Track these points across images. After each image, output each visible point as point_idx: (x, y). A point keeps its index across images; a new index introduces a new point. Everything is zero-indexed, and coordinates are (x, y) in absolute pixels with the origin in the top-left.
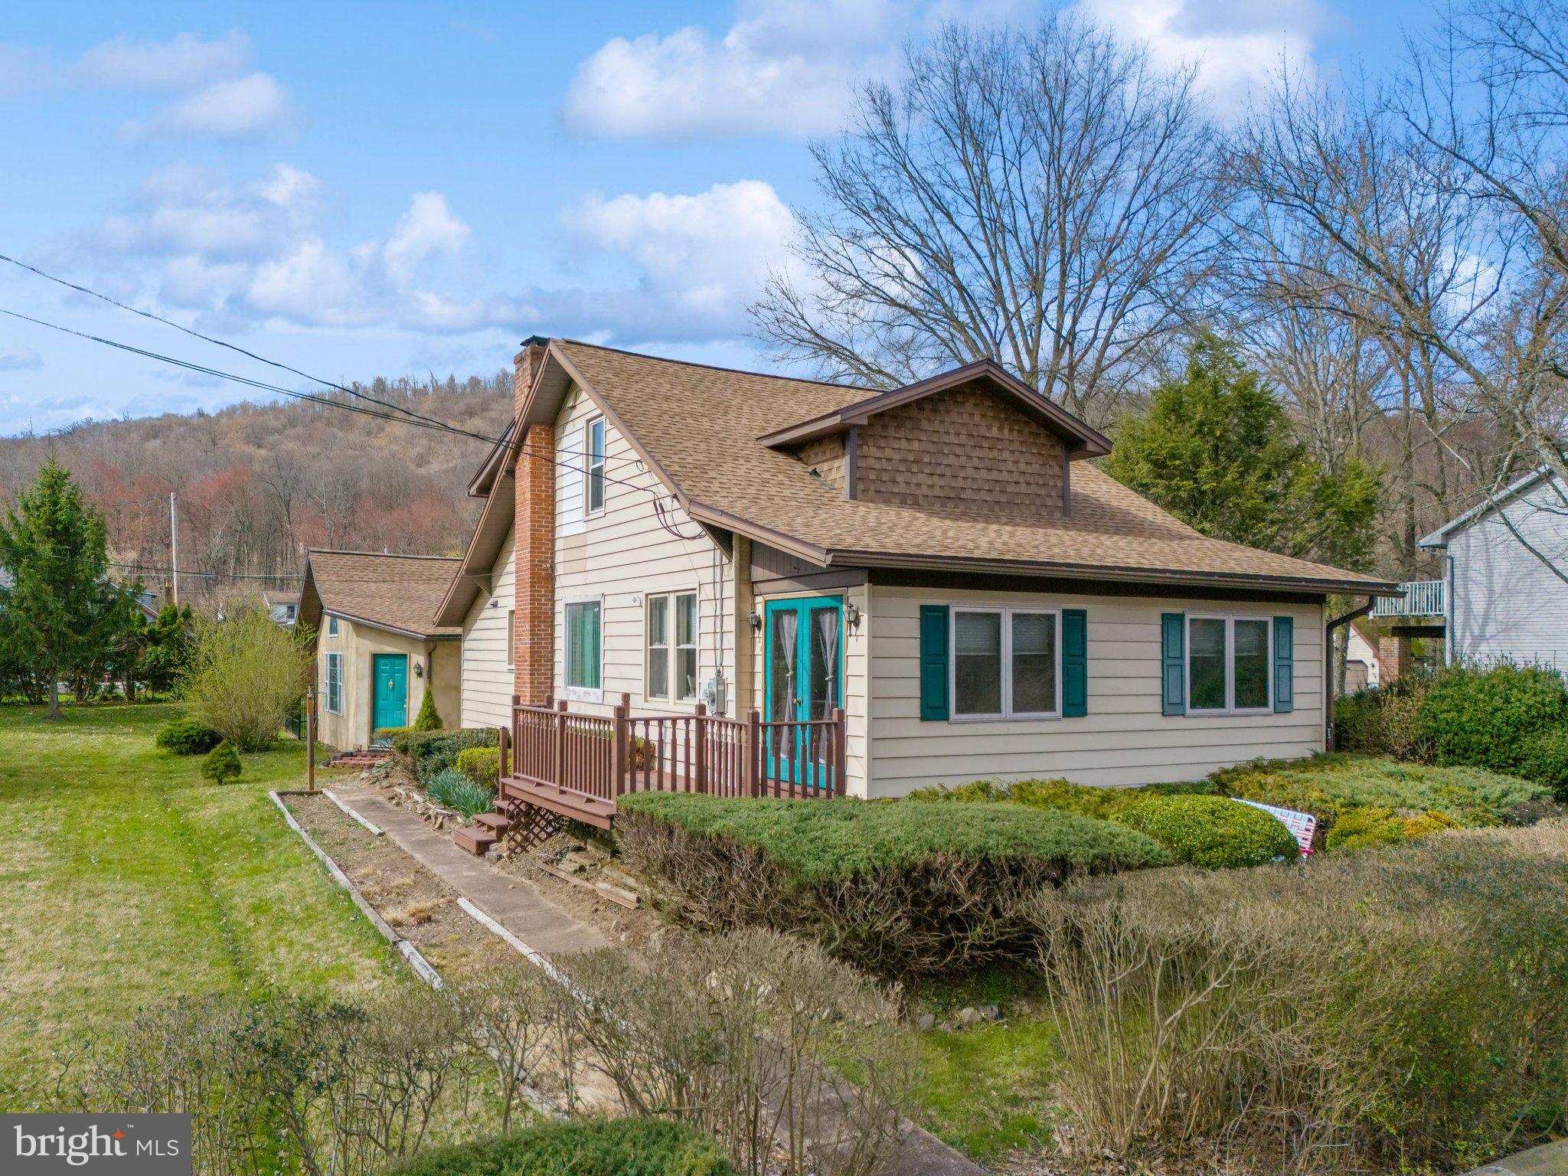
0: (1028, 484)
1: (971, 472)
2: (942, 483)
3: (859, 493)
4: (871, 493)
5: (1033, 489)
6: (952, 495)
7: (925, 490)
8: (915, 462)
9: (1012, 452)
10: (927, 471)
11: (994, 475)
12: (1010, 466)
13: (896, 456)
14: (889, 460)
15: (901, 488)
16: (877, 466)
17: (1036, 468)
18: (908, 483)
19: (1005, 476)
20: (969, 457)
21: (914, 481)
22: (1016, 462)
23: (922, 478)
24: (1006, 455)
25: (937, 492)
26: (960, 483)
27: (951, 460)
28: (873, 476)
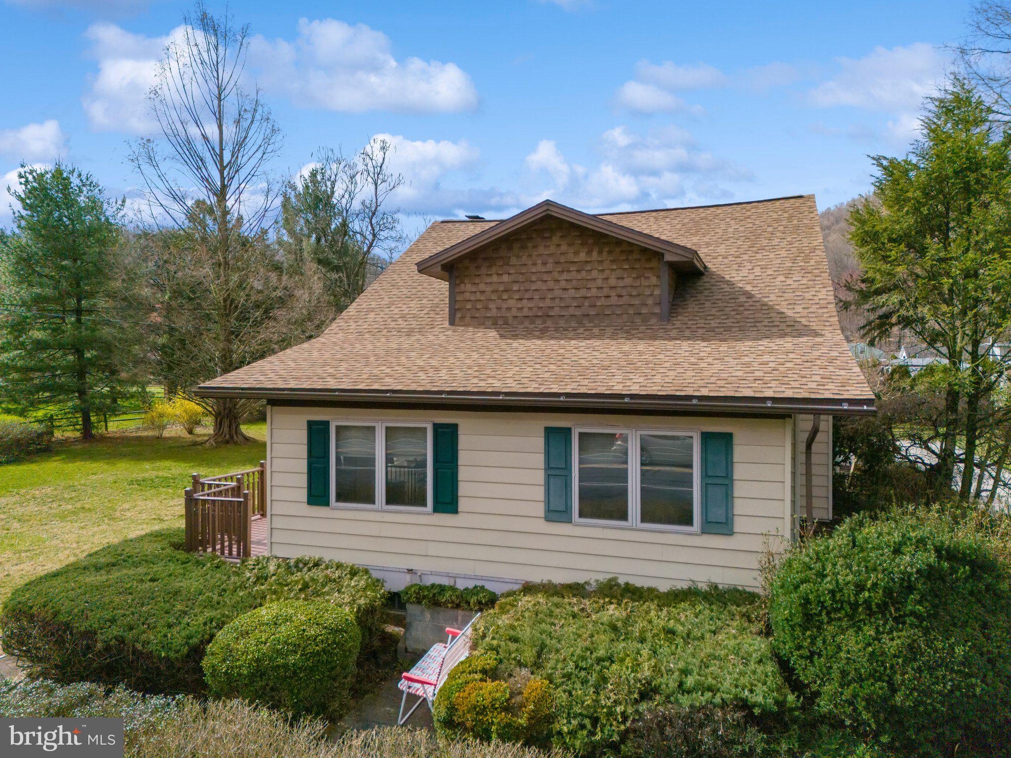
0: (620, 296)
1: (558, 293)
2: (531, 305)
3: (457, 320)
4: (468, 319)
5: (626, 300)
6: (540, 314)
7: (514, 312)
8: (506, 291)
9: (603, 271)
10: (517, 296)
11: (583, 292)
12: (599, 283)
13: (489, 289)
14: (483, 292)
15: (494, 312)
16: (473, 298)
17: (628, 281)
18: (498, 308)
19: (594, 292)
20: (557, 281)
21: (504, 306)
22: (607, 279)
23: (512, 303)
24: (595, 274)
25: (526, 312)
26: (548, 303)
27: (538, 285)
28: (469, 306)
